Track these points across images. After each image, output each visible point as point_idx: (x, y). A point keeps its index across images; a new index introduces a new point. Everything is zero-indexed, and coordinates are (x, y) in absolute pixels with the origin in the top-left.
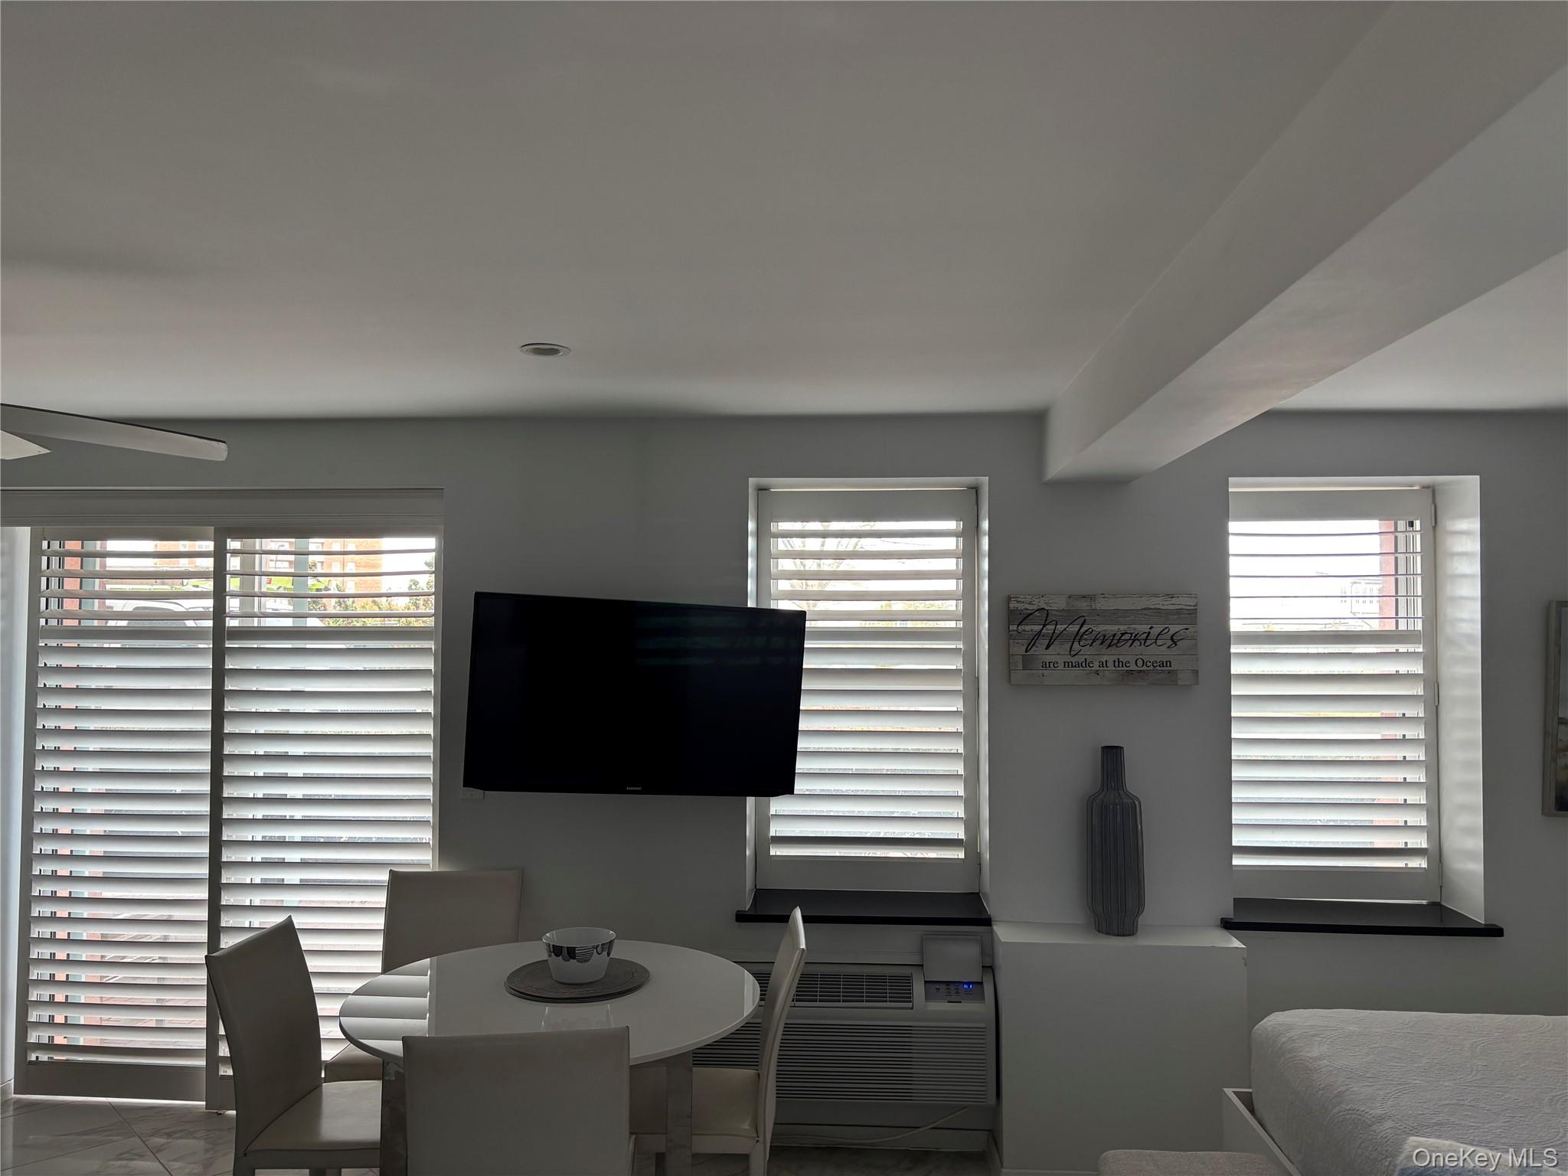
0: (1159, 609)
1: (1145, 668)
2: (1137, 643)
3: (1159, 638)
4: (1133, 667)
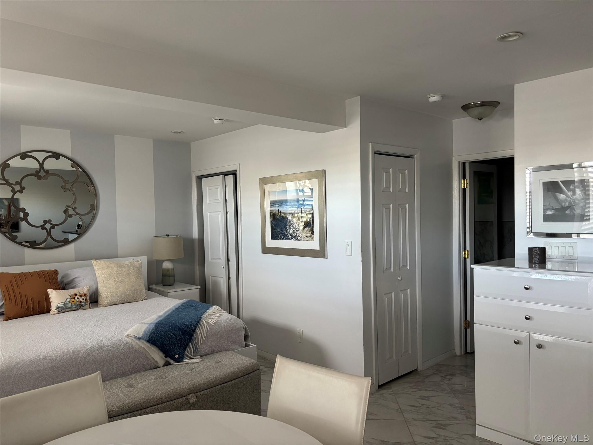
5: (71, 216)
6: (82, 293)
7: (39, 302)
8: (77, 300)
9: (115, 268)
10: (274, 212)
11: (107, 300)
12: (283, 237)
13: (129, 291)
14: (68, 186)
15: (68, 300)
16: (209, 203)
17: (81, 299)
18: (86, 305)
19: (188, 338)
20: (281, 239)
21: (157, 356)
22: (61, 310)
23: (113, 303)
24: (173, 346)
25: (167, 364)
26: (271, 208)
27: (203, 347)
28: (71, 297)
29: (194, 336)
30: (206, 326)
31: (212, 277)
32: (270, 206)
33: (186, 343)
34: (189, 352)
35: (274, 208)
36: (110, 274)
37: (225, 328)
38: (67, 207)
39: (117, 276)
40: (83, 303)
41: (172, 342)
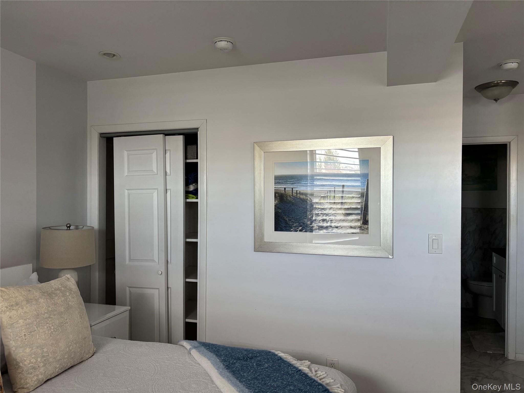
10: (283, 192)
12: (301, 228)
16: (126, 176)
20: (297, 231)
26: (277, 187)
31: (131, 289)
32: (275, 183)
35: (284, 186)
36: (35, 315)
39: (49, 317)
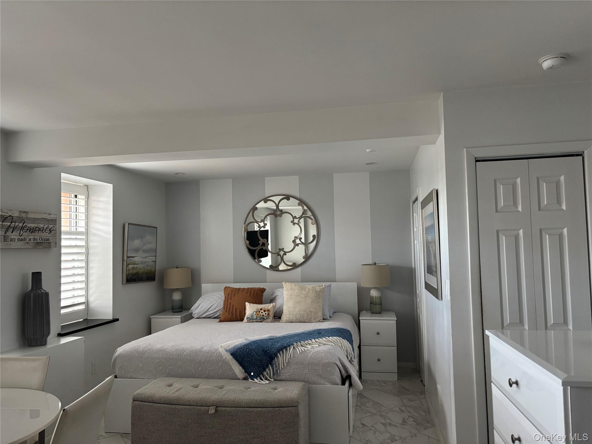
0: (46, 219)
1: (42, 241)
2: (40, 231)
3: (47, 229)
4: (39, 241)
5: (298, 245)
6: (267, 308)
7: (240, 311)
8: (261, 314)
9: (296, 290)
11: (286, 318)
13: (304, 312)
14: (296, 221)
15: (255, 313)
17: (264, 313)
18: (268, 319)
19: (268, 360)
21: (238, 370)
22: (251, 320)
23: (291, 321)
24: (252, 364)
25: (245, 379)
26: (426, 237)
27: (285, 373)
28: (258, 311)
29: (275, 360)
30: (291, 353)
33: (266, 364)
34: (269, 375)
36: (291, 295)
37: (311, 359)
38: (295, 238)
39: (296, 297)
40: (265, 317)
41: (252, 360)
